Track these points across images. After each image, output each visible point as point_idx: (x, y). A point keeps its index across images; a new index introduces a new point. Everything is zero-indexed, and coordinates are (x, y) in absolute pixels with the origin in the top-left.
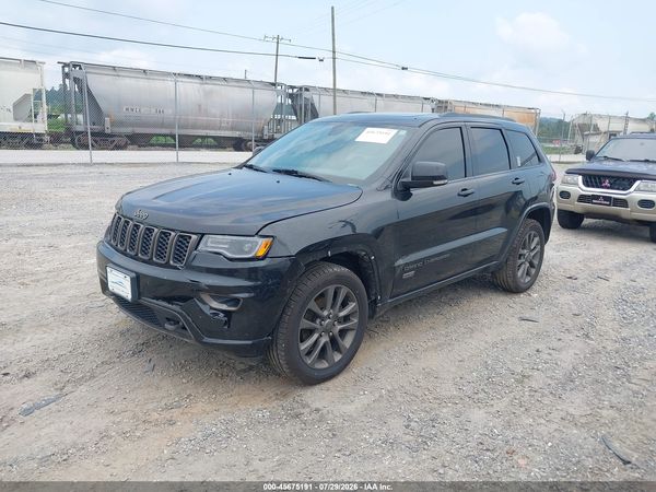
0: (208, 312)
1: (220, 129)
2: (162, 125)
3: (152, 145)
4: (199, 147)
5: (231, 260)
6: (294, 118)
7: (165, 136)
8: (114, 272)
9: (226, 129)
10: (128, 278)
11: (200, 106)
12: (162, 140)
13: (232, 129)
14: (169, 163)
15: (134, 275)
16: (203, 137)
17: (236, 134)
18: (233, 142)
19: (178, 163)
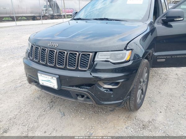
0: (103, 90)
1: (27, 13)
2: (6, 14)
3: (4, 21)
4: (21, 20)
5: (114, 64)
6: (51, 9)
7: (8, 17)
8: (43, 75)
9: (29, 13)
10: (55, 79)
11: (19, 6)
12: (7, 19)
13: (31, 13)
14: (14, 26)
15: (58, 76)
16: (21, 17)
17: (33, 15)
18: (32, 18)
19: (16, 26)
